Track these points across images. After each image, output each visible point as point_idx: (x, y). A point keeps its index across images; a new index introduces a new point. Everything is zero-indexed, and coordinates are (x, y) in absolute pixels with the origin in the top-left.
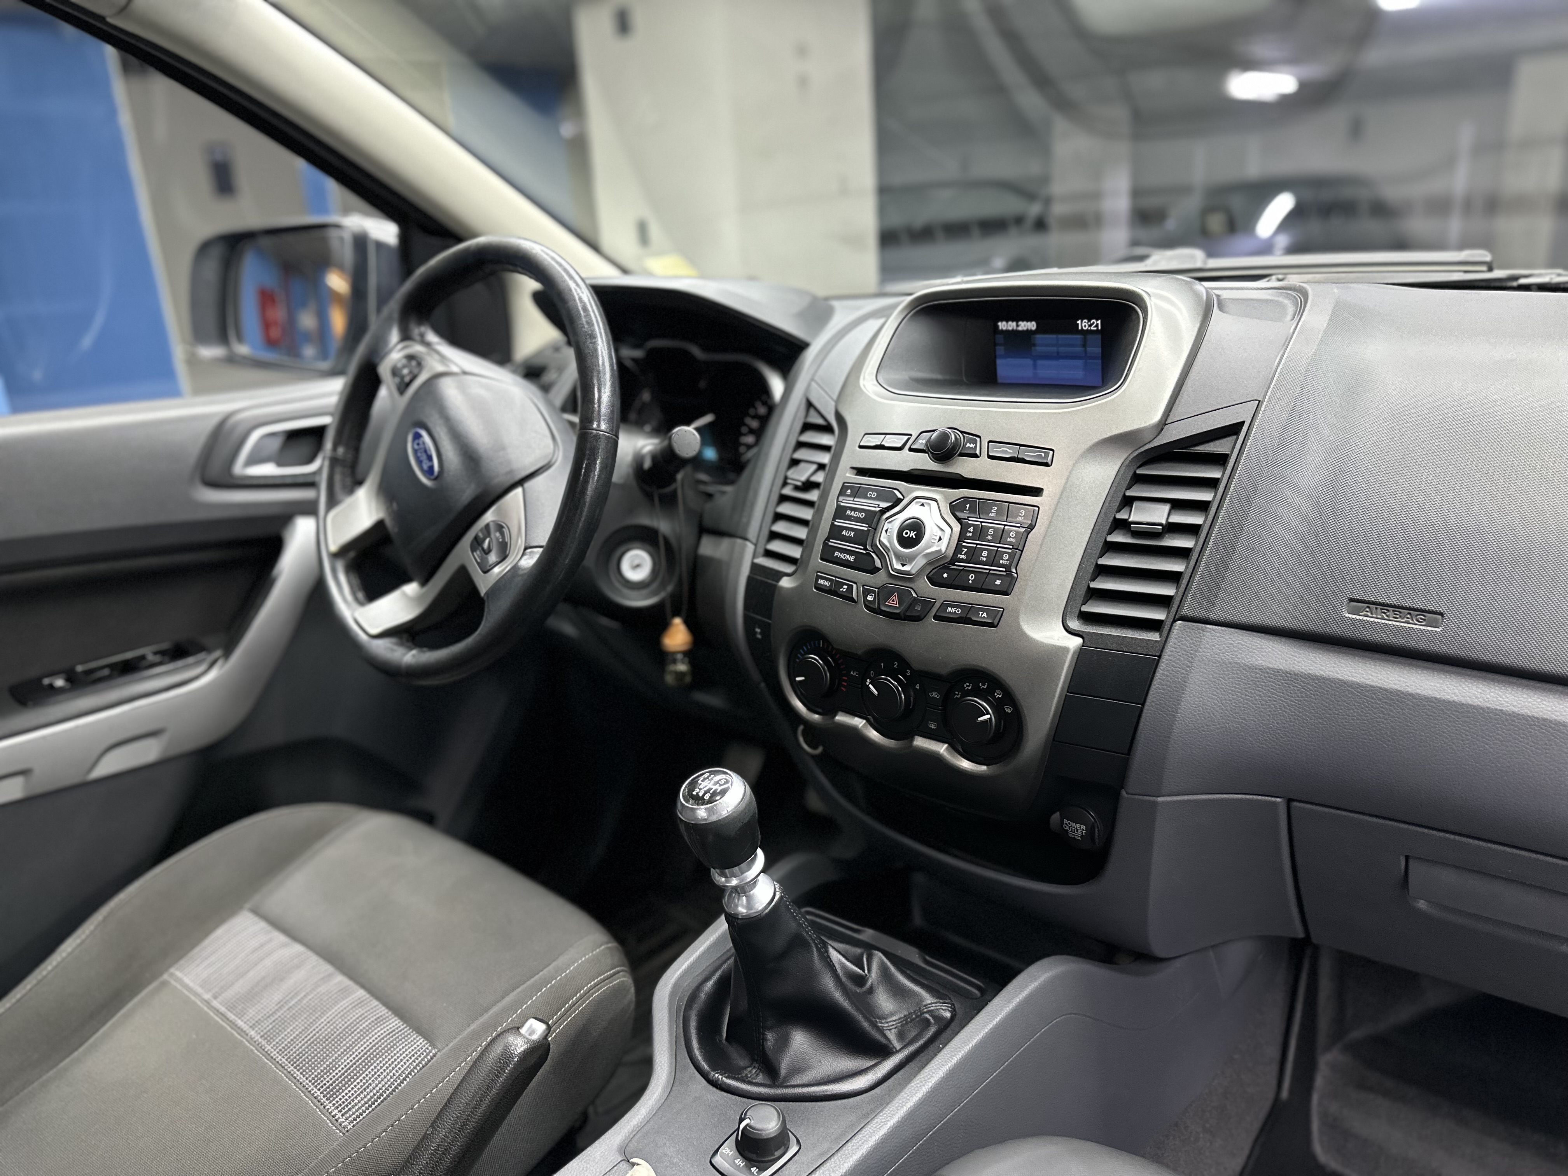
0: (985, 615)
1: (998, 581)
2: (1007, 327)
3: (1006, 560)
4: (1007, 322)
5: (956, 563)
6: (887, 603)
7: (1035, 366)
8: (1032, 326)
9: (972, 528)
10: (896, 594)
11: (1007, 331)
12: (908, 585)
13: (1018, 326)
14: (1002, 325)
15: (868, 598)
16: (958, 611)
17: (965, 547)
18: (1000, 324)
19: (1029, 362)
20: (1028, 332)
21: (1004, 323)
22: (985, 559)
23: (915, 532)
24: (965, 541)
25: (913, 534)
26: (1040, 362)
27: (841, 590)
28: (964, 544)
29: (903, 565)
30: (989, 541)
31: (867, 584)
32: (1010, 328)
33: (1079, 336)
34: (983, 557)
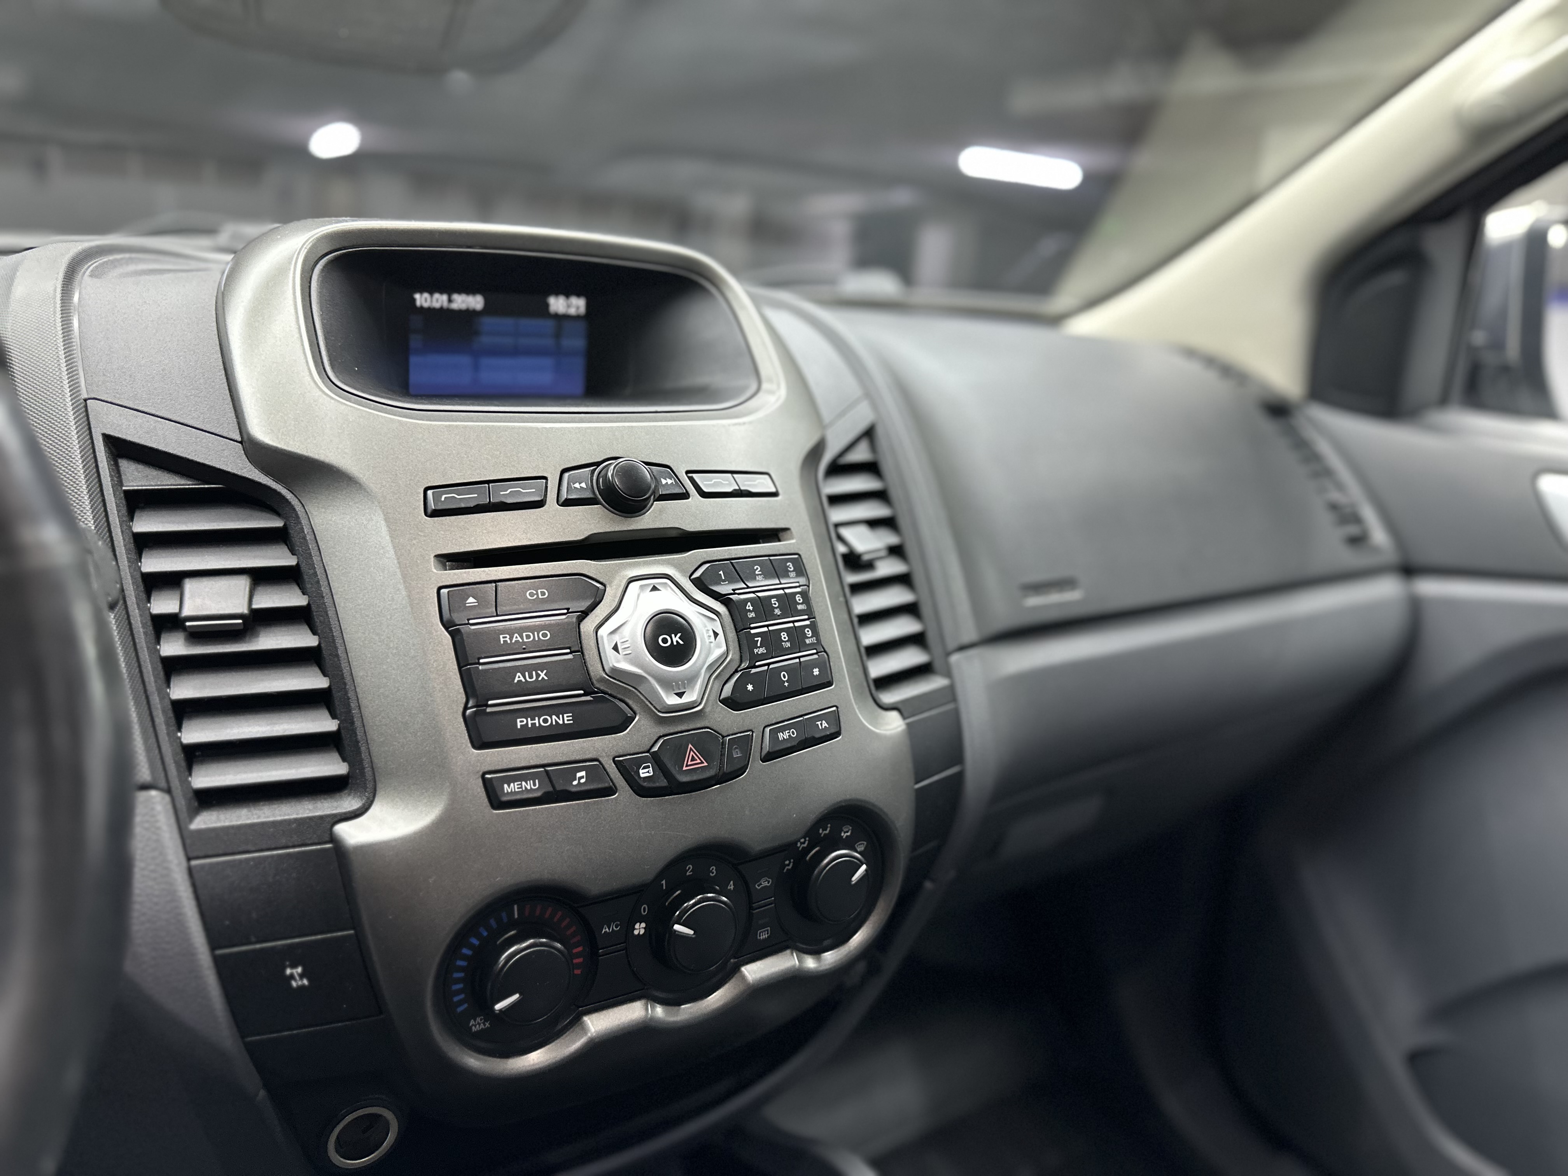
0: (825, 724)
1: (815, 670)
2: (432, 301)
3: (812, 637)
4: (431, 293)
5: (757, 664)
6: (684, 768)
7: (476, 368)
8: (476, 302)
9: (749, 603)
10: (690, 746)
11: (430, 310)
12: (699, 726)
13: (450, 301)
14: (422, 300)
15: (642, 775)
16: (793, 733)
17: (758, 635)
18: (417, 296)
19: (464, 360)
20: (468, 314)
21: (426, 295)
22: (788, 644)
23: (679, 635)
24: (752, 626)
25: (676, 639)
26: (486, 361)
27: (575, 783)
28: (753, 631)
29: (680, 695)
30: (779, 617)
31: (621, 752)
32: (437, 305)
33: (550, 324)
34: (785, 642)
